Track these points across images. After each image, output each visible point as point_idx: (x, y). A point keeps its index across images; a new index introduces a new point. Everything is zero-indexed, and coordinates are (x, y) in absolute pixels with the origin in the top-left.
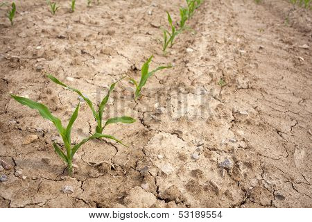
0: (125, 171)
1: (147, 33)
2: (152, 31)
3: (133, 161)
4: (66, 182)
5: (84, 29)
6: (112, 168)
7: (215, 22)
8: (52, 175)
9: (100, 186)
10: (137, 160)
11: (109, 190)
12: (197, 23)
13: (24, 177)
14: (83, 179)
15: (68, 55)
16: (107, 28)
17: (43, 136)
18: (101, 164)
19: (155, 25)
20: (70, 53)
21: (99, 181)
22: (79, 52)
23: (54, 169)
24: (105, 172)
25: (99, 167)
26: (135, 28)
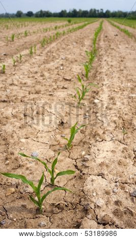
0: (74, 206)
1: (63, 88)
2: (66, 84)
3: (78, 199)
4: (40, 219)
5: (18, 91)
6: (66, 206)
7: (110, 69)
8: (30, 215)
9: (62, 219)
10: (80, 198)
11: (67, 221)
12: (97, 72)
13: (15, 219)
14: (50, 215)
15: (15, 119)
16: (34, 87)
17: (17, 187)
18: (59, 204)
19: (68, 78)
20: (16, 118)
21: (60, 215)
22: (22, 116)
23: (30, 211)
24: (63, 209)
25: (58, 206)
26: (54, 84)
